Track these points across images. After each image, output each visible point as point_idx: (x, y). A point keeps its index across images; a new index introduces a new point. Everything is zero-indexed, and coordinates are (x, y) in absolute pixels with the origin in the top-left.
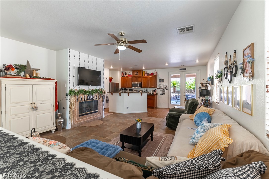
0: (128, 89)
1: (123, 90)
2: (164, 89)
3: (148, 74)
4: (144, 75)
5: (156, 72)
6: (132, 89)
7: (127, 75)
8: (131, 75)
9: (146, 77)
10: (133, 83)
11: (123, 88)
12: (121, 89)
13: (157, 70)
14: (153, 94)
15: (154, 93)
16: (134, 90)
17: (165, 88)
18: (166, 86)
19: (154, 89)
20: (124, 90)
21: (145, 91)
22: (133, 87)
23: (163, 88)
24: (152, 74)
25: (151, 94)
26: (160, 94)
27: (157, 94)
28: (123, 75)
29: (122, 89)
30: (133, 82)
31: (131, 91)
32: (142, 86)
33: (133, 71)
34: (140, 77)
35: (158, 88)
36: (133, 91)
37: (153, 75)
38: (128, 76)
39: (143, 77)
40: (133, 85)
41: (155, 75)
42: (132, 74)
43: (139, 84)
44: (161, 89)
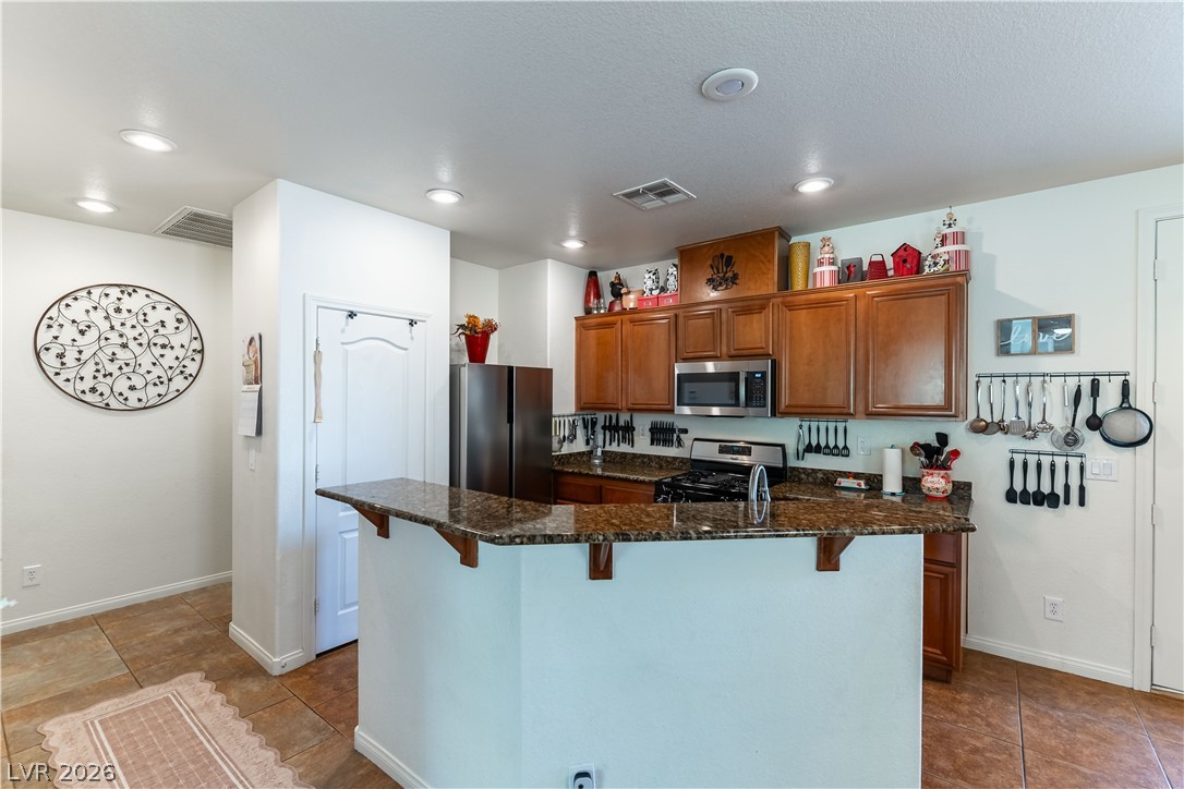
0: (643, 424)
1: (598, 428)
2: (1071, 440)
3: (850, 272)
4: (798, 284)
5: (959, 237)
6: (679, 424)
7: (630, 302)
8: (663, 289)
9: (826, 304)
10: (679, 368)
11: (601, 417)
12: (580, 423)
13: (967, 216)
14: (911, 485)
15: (935, 482)
16: (693, 434)
17: (1095, 423)
18: (1110, 398)
19: (926, 432)
20: (604, 428)
21: (809, 449)
22: (687, 410)
23: (1058, 418)
24: (908, 259)
25: (892, 485)
26: (1011, 496)
27: (961, 493)
28: (593, 302)
29: (590, 426)
30: (685, 360)
31: (667, 442)
32: (785, 400)
33: (688, 257)
34: (763, 308)
35: (981, 428)
36: (679, 441)
37: (919, 269)
38: (640, 300)
39: (791, 307)
40: (687, 387)
41: (946, 274)
42: (672, 284)
43: (750, 376)
44: (1031, 432)
